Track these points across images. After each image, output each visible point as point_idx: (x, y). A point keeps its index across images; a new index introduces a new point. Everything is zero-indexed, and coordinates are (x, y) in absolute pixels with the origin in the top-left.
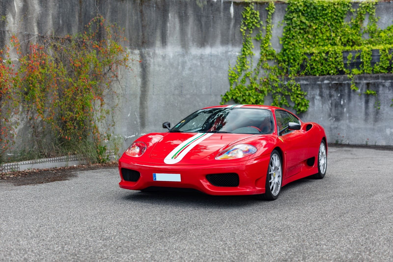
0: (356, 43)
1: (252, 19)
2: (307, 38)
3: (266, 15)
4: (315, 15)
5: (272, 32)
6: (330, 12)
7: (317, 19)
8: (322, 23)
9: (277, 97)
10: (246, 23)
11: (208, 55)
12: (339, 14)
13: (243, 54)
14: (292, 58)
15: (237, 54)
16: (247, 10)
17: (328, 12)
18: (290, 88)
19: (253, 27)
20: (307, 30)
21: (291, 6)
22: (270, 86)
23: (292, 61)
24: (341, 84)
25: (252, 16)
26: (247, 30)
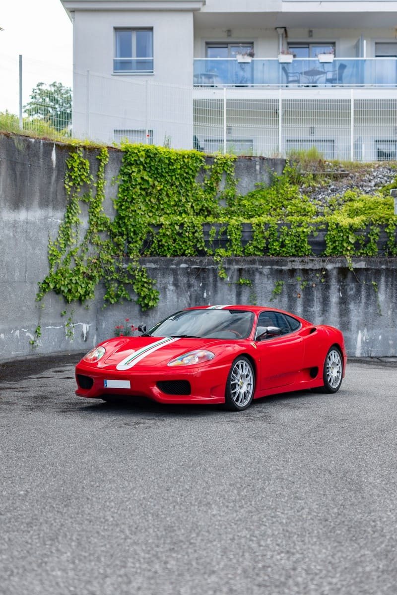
0: (212, 213)
1: (80, 171)
2: (149, 203)
3: (96, 166)
4: (160, 171)
5: (104, 191)
6: (179, 167)
7: (162, 176)
8: (168, 181)
9: (113, 285)
10: (73, 177)
11: (24, 221)
12: (190, 172)
13: (68, 222)
14: (132, 230)
15: (59, 221)
16: (73, 158)
17: (177, 168)
18: (132, 273)
19: (81, 184)
20: (149, 191)
21: (130, 155)
22: (102, 270)
23: (132, 234)
24: (204, 270)
25: (80, 166)
26: (74, 188)
